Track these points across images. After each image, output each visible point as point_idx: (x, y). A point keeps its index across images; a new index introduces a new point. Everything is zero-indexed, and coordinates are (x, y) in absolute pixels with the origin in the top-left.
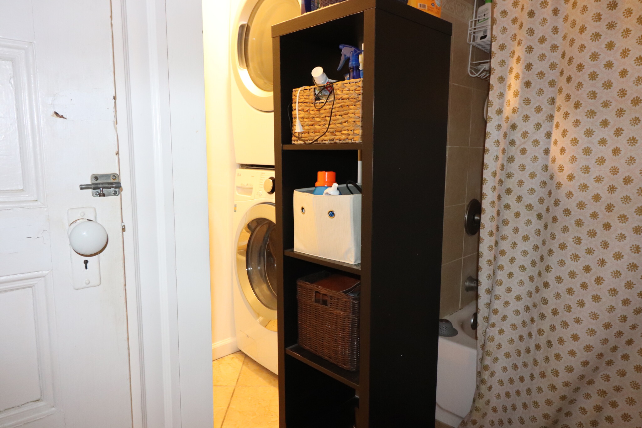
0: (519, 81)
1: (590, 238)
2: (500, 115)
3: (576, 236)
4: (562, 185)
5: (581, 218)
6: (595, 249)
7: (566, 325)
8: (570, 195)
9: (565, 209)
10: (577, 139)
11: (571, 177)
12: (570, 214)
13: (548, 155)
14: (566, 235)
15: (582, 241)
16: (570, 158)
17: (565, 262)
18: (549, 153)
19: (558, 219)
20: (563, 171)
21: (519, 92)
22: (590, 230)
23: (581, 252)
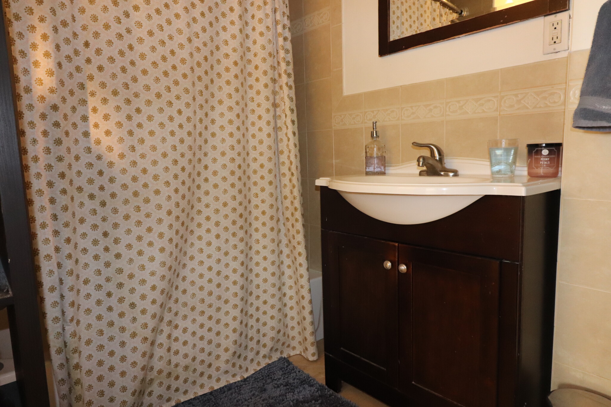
0: (52, 60)
1: (146, 204)
2: (29, 94)
3: (136, 205)
4: (114, 163)
5: (137, 190)
6: (152, 212)
7: (144, 282)
8: (124, 171)
9: (122, 184)
10: (121, 122)
11: (122, 156)
12: (128, 188)
13: (88, 137)
14: (128, 206)
15: (141, 209)
16: (118, 139)
17: (131, 230)
18: (89, 136)
19: (117, 195)
20: (113, 151)
21: (54, 72)
22: (145, 198)
23: (142, 218)
